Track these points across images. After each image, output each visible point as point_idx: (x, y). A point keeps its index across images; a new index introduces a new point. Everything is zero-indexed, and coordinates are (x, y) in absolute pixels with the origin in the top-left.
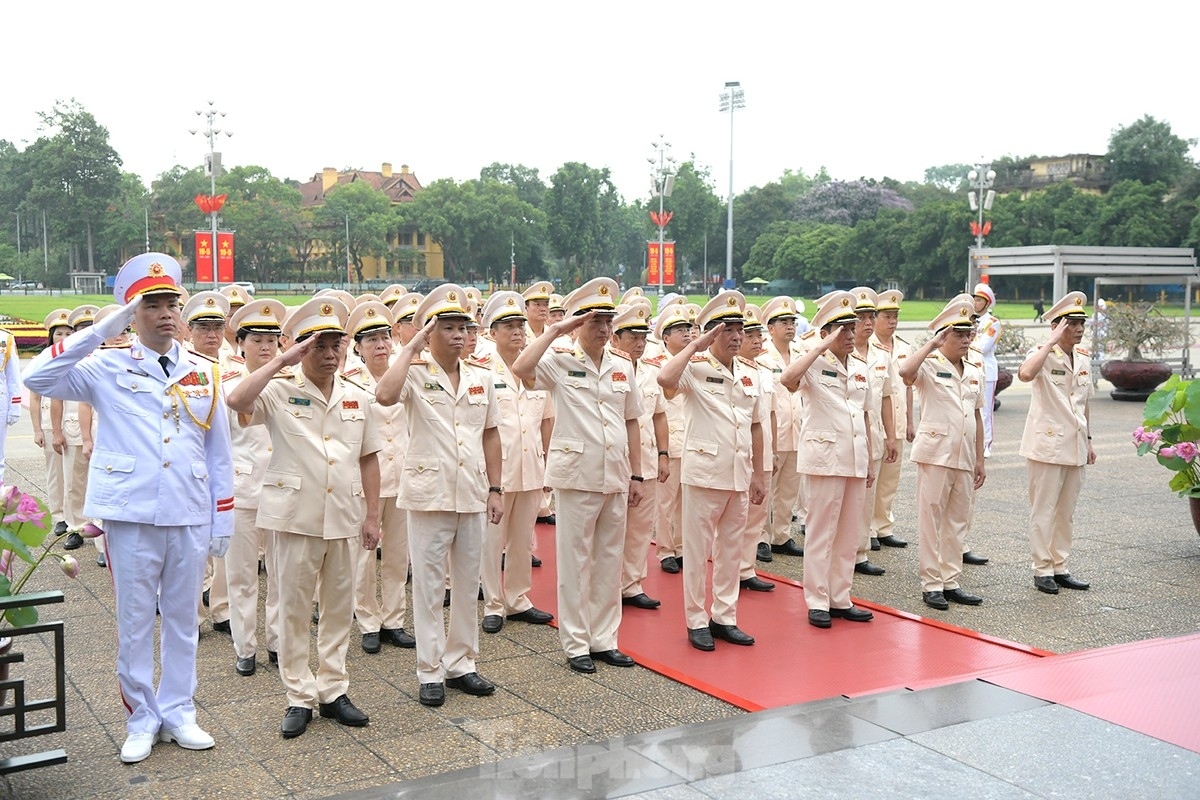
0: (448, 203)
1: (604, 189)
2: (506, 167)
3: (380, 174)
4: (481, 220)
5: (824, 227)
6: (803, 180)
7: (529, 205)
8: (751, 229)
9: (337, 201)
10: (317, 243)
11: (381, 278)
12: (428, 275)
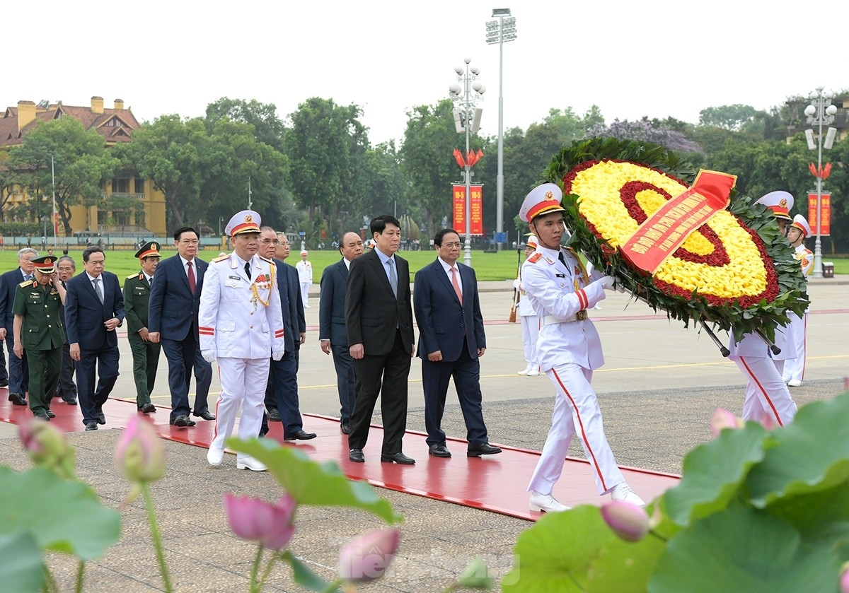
0: (173, 144)
1: (351, 129)
2: (238, 102)
3: (89, 109)
4: (213, 164)
6: (572, 121)
7: (269, 147)
8: (522, 175)
9: (40, 140)
11: (92, 231)
12: (148, 226)
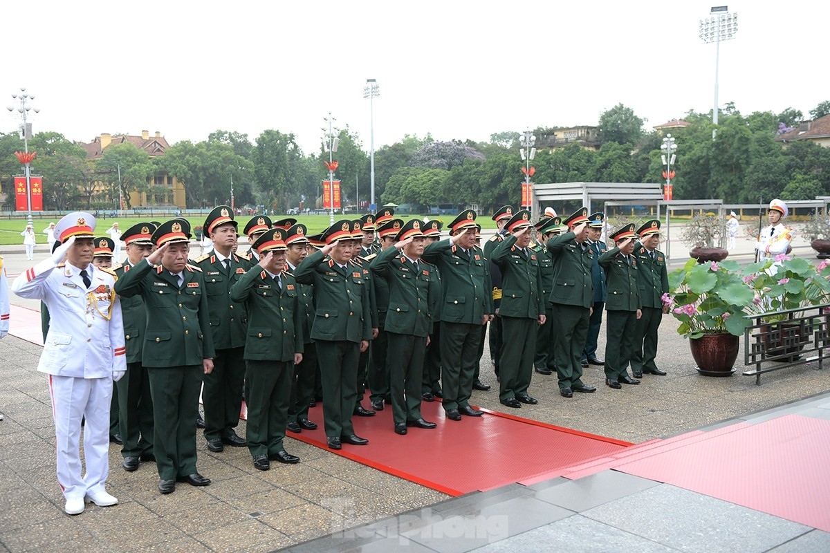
0: (187, 156)
1: (291, 146)
2: (226, 133)
3: (141, 137)
4: (210, 167)
5: (431, 170)
6: (417, 141)
7: (242, 158)
8: (386, 172)
9: (112, 156)
10: (98, 183)
11: (143, 206)
12: (175, 203)
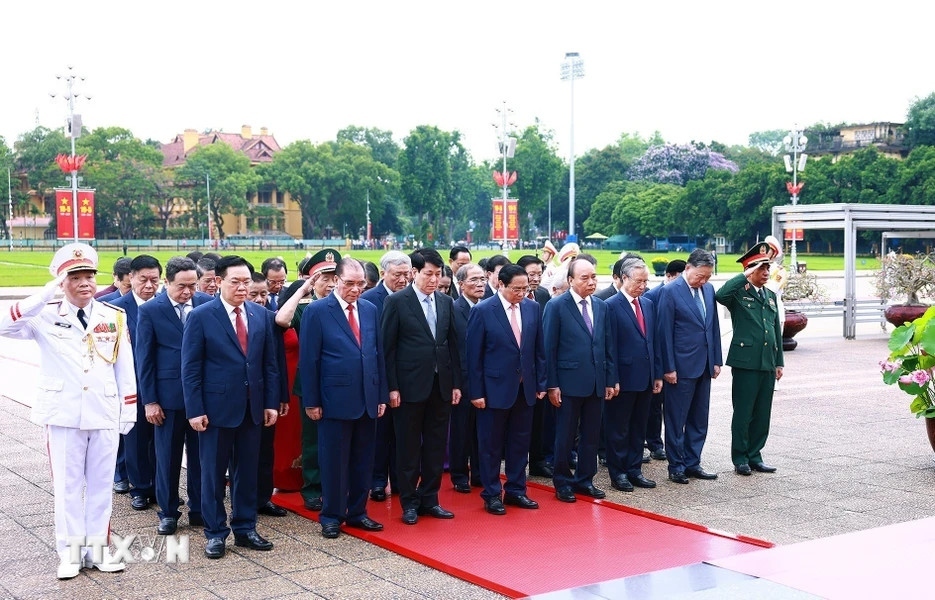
0: (305, 163)
1: (454, 150)
2: (361, 130)
3: (240, 135)
4: (337, 179)
5: (658, 186)
6: (639, 143)
7: (384, 166)
8: (591, 188)
9: (198, 161)
10: (179, 201)
11: (242, 235)
12: (287, 231)
